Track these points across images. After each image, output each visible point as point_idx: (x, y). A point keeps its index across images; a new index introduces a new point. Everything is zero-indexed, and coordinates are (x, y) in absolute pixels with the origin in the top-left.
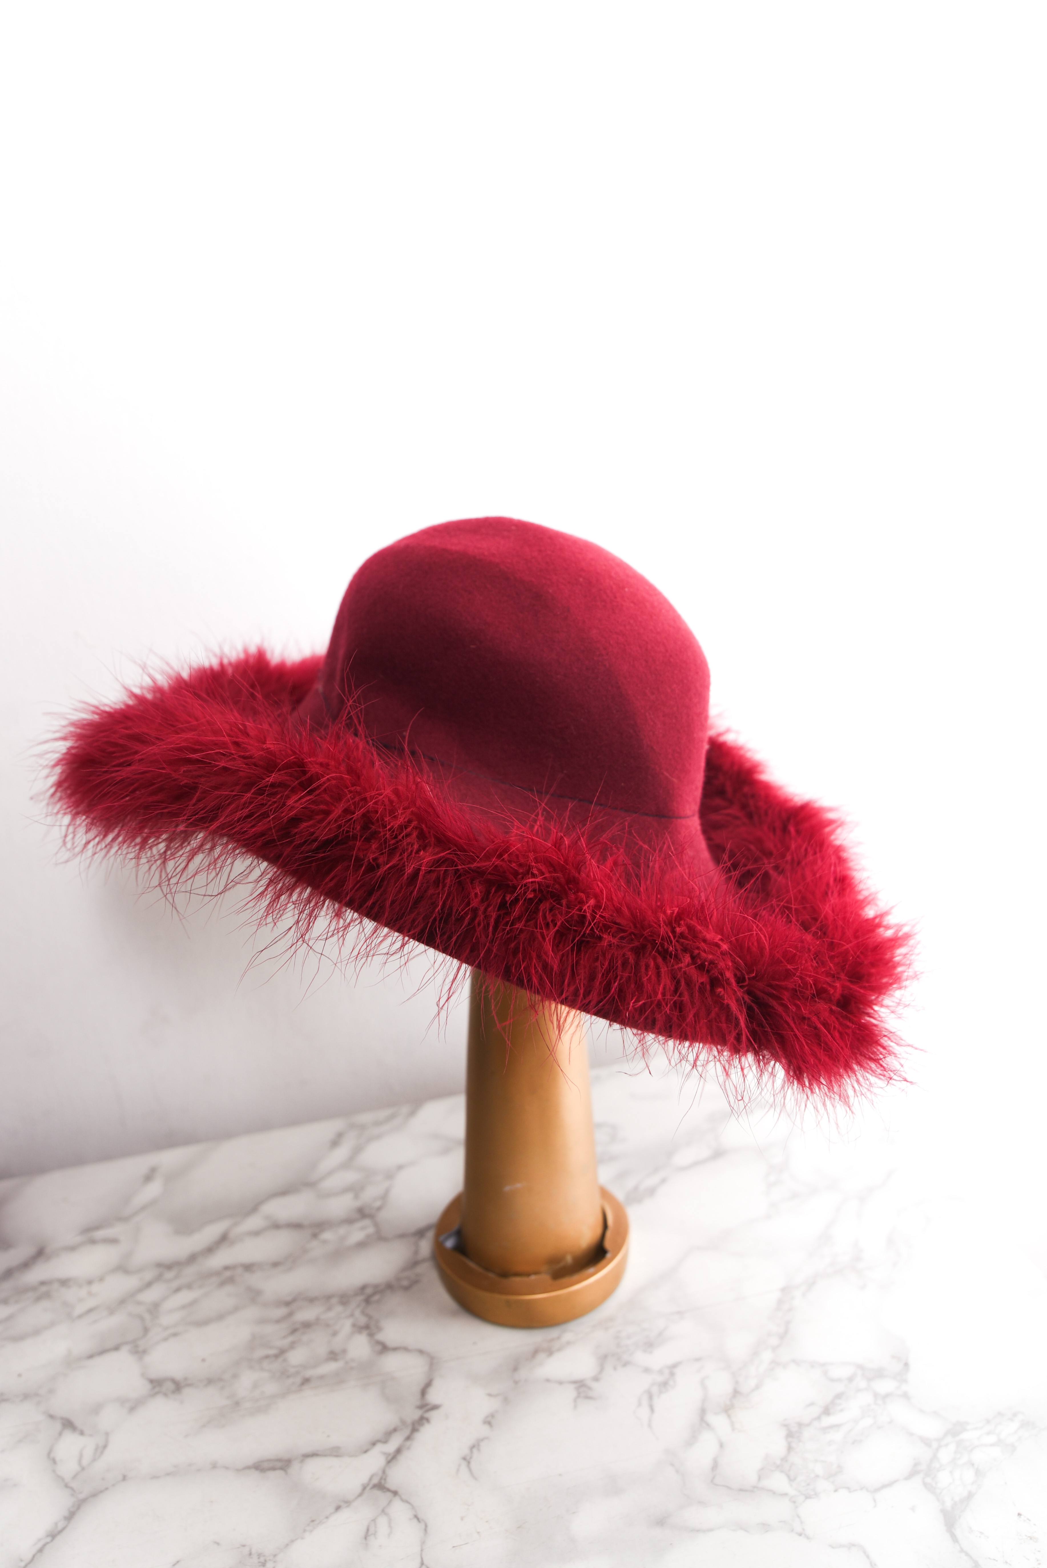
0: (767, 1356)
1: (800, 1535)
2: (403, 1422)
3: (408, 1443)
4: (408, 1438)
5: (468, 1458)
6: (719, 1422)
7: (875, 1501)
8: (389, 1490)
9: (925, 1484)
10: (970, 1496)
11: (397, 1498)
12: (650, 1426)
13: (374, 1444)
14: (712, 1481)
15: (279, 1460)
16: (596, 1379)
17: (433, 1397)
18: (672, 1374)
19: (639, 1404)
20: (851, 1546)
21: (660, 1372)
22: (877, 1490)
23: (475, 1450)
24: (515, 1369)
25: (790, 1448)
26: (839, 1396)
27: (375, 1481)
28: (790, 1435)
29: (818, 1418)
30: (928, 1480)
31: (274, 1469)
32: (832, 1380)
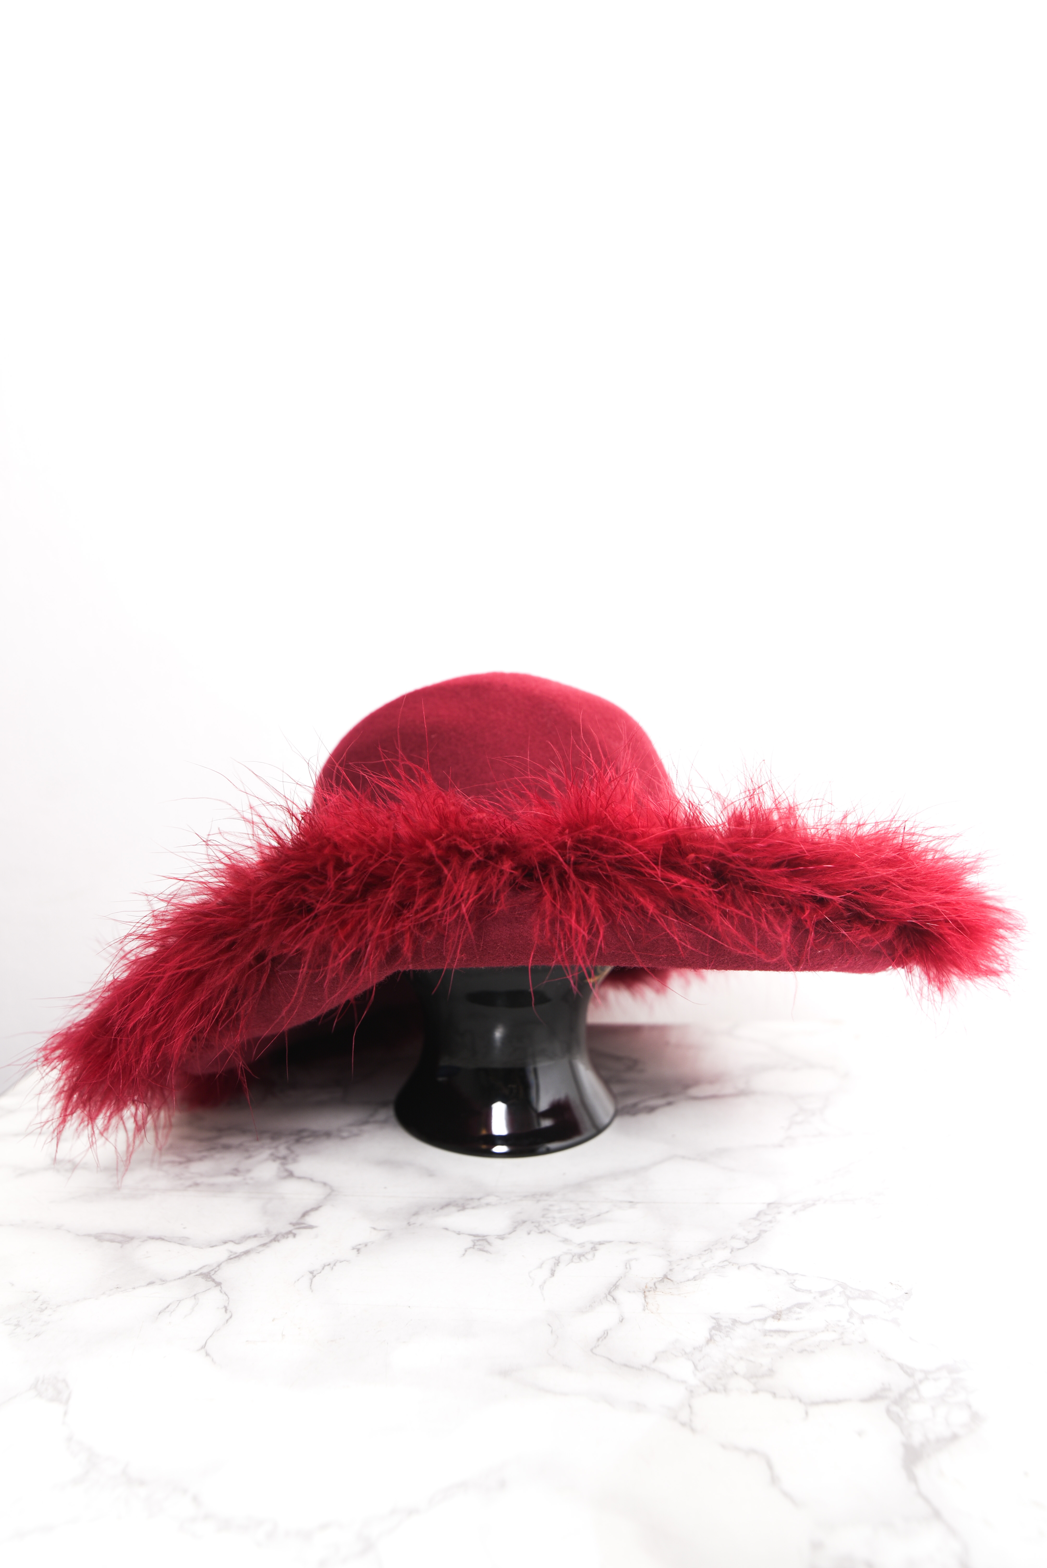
0: (721, 1255)
1: (683, 1424)
2: (268, 1232)
3: (261, 1249)
4: (264, 1245)
5: (315, 1273)
6: (630, 1301)
7: (807, 1413)
8: (213, 1280)
9: (888, 1411)
10: (955, 1437)
11: (218, 1288)
12: (541, 1287)
13: (225, 1243)
14: (592, 1350)
15: (123, 1236)
16: (501, 1237)
17: (310, 1220)
18: (594, 1249)
19: (541, 1266)
20: (751, 1452)
21: (582, 1245)
22: (815, 1403)
23: (327, 1268)
24: (416, 1214)
25: (710, 1340)
26: (800, 1305)
27: (205, 1270)
28: (717, 1327)
29: (764, 1320)
30: (895, 1409)
31: (112, 1241)
32: (798, 1290)
